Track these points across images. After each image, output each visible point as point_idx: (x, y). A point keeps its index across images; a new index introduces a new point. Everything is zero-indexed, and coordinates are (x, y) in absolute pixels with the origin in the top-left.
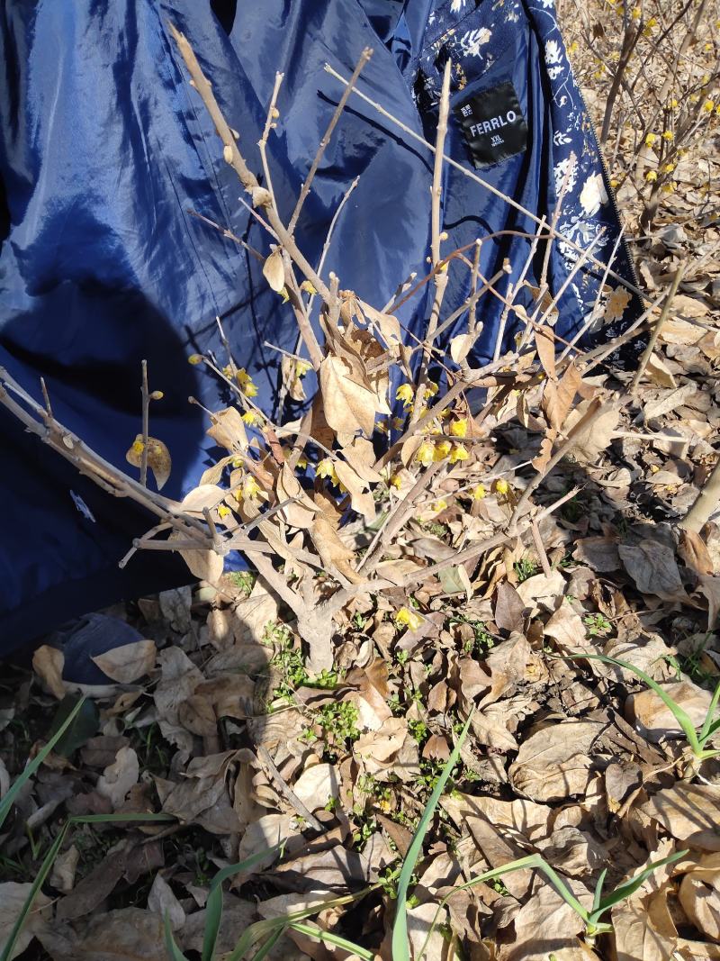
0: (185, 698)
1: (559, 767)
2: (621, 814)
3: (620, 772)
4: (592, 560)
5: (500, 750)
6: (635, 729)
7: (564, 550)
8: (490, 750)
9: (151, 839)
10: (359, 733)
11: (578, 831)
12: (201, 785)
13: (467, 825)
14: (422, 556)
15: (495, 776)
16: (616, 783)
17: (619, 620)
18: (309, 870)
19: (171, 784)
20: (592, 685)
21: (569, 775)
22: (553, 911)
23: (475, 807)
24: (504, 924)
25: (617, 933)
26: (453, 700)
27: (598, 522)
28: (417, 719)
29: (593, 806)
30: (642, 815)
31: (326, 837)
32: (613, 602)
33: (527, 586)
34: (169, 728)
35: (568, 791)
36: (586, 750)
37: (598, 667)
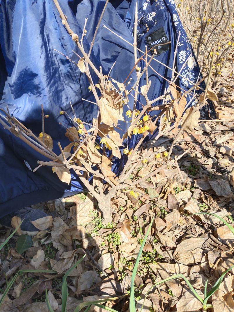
0: (61, 233)
1: (191, 253)
2: (214, 268)
3: (213, 253)
4: (200, 187)
5: (170, 248)
6: (218, 239)
7: (191, 184)
8: (166, 248)
9: (48, 279)
10: (121, 243)
11: (198, 274)
12: (65, 261)
13: (159, 273)
14: (143, 188)
15: (168, 256)
16: (212, 257)
17: (211, 205)
18: (102, 289)
19: (56, 261)
20: (202, 226)
21: (195, 255)
22: (190, 301)
23: (161, 267)
24: (172, 306)
25: (214, 308)
26: (153, 232)
27: (202, 175)
28: (141, 238)
29: (204, 266)
30: (222, 268)
31: (109, 278)
32: (208, 200)
33: (178, 195)
34: (56, 244)
35: (195, 261)
36: (201, 247)
37: (204, 220)
